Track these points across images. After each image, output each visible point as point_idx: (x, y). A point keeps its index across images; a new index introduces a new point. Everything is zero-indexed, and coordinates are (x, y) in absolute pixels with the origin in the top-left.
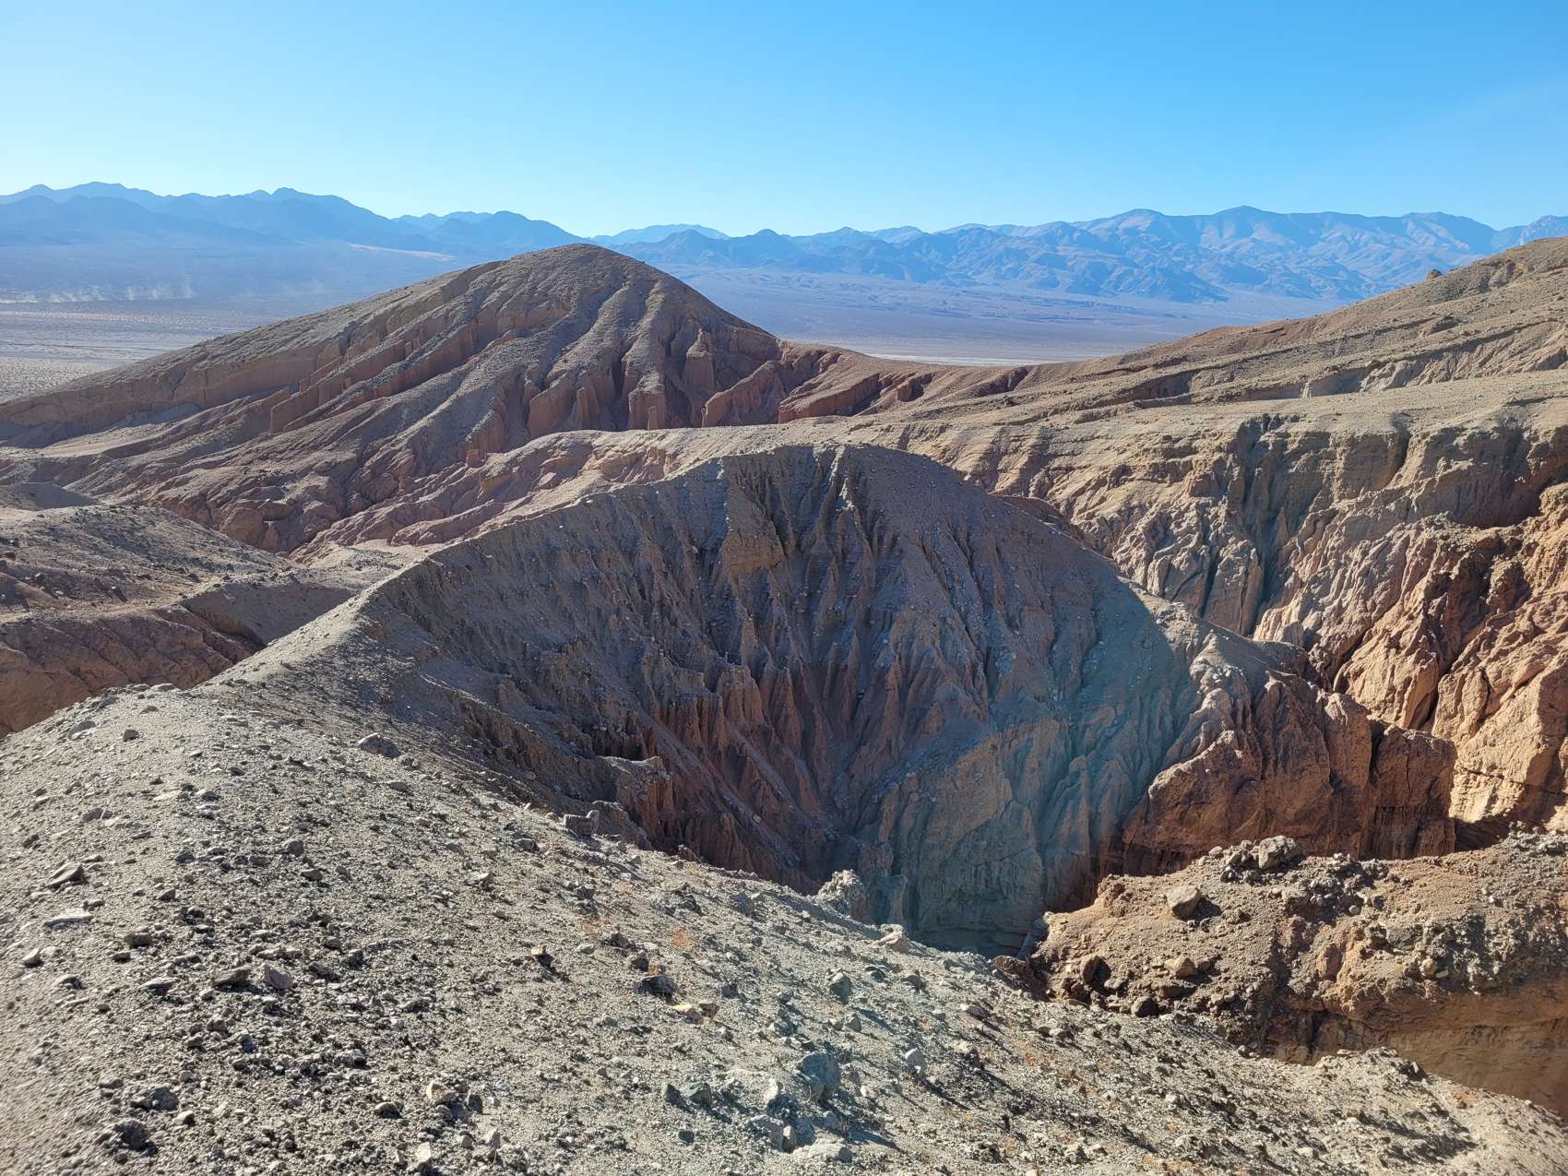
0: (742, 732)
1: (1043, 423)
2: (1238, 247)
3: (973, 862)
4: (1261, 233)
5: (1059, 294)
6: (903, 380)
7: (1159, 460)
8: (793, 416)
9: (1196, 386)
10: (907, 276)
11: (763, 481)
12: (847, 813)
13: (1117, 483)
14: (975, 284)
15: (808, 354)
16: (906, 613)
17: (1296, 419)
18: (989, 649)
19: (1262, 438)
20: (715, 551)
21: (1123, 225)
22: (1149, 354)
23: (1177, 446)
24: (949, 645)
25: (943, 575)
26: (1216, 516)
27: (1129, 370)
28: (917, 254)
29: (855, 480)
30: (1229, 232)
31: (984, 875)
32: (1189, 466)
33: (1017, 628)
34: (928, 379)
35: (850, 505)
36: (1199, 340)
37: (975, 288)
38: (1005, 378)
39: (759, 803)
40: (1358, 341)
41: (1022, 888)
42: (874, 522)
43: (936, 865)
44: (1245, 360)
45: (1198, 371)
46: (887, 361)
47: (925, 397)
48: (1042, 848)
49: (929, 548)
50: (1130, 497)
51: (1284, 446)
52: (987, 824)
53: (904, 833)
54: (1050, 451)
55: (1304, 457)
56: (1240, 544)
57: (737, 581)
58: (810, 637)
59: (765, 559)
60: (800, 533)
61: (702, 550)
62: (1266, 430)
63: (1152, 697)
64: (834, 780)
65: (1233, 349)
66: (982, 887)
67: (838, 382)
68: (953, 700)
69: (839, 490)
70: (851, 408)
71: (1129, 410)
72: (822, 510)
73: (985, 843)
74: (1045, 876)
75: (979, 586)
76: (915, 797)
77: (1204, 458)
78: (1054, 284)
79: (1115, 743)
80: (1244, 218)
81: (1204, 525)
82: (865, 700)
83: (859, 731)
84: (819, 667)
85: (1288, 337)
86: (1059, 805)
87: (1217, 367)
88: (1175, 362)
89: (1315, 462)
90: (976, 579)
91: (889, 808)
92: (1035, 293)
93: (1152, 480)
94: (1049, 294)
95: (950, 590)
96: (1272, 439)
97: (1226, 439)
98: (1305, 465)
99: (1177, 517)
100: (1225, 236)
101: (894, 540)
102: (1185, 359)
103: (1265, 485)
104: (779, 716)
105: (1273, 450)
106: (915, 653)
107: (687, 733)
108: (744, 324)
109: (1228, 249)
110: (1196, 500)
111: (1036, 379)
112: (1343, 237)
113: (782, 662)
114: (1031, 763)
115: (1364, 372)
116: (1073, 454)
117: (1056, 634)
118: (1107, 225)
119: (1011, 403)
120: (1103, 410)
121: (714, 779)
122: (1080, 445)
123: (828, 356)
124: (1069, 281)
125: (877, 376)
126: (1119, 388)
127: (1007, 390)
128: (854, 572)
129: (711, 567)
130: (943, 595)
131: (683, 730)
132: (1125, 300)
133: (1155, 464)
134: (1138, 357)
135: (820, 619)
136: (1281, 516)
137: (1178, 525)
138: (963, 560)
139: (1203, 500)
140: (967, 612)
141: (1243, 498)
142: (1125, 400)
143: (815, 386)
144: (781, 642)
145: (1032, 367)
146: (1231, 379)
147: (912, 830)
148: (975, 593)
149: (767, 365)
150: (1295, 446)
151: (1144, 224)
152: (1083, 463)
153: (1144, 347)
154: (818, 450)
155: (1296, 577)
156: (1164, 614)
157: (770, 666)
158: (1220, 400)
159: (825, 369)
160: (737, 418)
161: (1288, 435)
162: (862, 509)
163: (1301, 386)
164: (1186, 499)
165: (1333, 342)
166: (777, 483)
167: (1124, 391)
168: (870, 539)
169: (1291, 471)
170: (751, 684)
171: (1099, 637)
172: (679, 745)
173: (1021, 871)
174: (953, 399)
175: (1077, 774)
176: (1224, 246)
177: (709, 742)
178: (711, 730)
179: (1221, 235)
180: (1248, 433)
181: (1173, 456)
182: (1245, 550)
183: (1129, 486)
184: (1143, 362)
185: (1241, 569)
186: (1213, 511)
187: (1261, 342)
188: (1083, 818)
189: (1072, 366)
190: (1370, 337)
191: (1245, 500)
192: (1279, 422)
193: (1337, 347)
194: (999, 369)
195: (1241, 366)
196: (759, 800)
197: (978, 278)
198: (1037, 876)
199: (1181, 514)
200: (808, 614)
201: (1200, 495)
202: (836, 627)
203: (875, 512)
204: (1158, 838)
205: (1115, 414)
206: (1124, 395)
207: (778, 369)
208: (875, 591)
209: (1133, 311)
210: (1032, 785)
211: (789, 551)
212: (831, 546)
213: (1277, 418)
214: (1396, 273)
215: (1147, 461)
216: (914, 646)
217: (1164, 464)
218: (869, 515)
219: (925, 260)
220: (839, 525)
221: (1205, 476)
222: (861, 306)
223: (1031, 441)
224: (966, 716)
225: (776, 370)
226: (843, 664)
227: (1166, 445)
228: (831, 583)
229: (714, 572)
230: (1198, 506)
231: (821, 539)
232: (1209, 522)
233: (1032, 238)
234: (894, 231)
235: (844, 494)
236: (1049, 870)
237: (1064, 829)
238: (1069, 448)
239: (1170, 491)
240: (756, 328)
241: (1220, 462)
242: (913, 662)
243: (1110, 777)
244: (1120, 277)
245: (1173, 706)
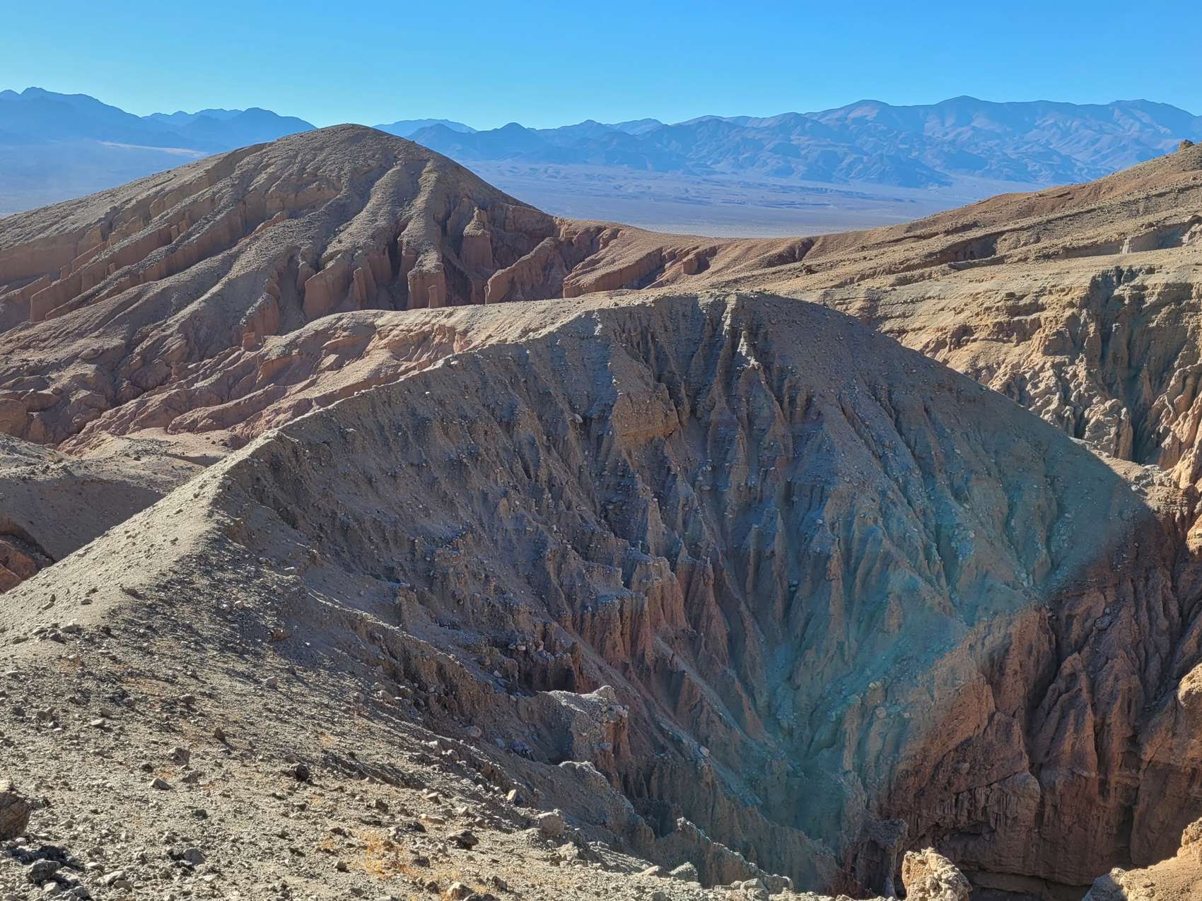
0: (664, 638)
1: (868, 283)
2: (959, 134)
3: (954, 789)
4: (980, 122)
5: (795, 181)
6: (687, 253)
7: (1003, 318)
8: (578, 291)
9: (1002, 248)
10: (649, 166)
12: (796, 735)
13: (959, 345)
14: (715, 173)
15: (587, 231)
16: (842, 487)
17: (1151, 271)
18: (938, 527)
19: (1116, 292)
20: (603, 419)
21: (852, 115)
22: (935, 222)
23: (1022, 303)
24: (894, 525)
25: (871, 441)
26: (1075, 375)
27: (920, 237)
28: (659, 145)
29: (753, 335)
30: (950, 121)
31: (966, 804)
32: (1037, 324)
33: (966, 500)
34: (713, 252)
35: (753, 361)
36: (984, 207)
37: (715, 177)
38: (792, 250)
39: (703, 729)
40: (1161, 200)
41: (1015, 819)
42: (781, 380)
43: (911, 796)
44: (1049, 221)
45: (1002, 233)
46: (668, 236)
47: (711, 270)
48: (1036, 769)
49: (849, 410)
50: (976, 358)
51: (1141, 299)
52: (968, 741)
53: (871, 758)
54: (880, 313)
55: (1164, 310)
56: (1108, 404)
57: (630, 454)
58: (721, 518)
59: (658, 429)
60: (695, 395)
61: (587, 420)
62: (1119, 283)
63: (1147, 579)
64: (773, 693)
65: (1022, 214)
66: (963, 818)
67: (623, 257)
68: (912, 590)
69: (735, 345)
70: (636, 283)
71: (944, 274)
72: (719, 370)
73: (967, 765)
74: (1042, 804)
75: (913, 453)
76: (881, 712)
77: (1054, 315)
78: (788, 172)
79: (1113, 634)
80: (964, 106)
81: (1063, 386)
82: (802, 593)
83: (799, 631)
84: (736, 555)
85: (1075, 201)
86: (1055, 715)
87: (1022, 229)
88: (966, 228)
89: (1176, 317)
90: (908, 446)
91: (851, 727)
92: (771, 180)
93: (997, 340)
94: (784, 181)
95: (881, 458)
96: (1127, 293)
97: (1077, 294)
98: (1167, 319)
99: (1032, 377)
100: (946, 125)
101: (809, 401)
102: (975, 225)
103: (1124, 341)
104: (699, 616)
105: (1130, 304)
106: (857, 535)
107: (608, 644)
108: (517, 203)
109: (950, 137)
110: (1049, 360)
111: (823, 250)
113: (695, 552)
114: (1012, 663)
115: (1184, 227)
116: (903, 316)
117: (1011, 507)
118: (836, 116)
119: (810, 271)
120: (917, 273)
121: (646, 701)
122: (911, 306)
123: (607, 232)
124: (802, 168)
125: (660, 250)
126: (926, 252)
127: (795, 261)
128: (767, 438)
129: (600, 439)
130: (876, 465)
131: (602, 640)
132: (857, 186)
133: (1000, 323)
134: (924, 225)
135: (730, 496)
136: (1144, 374)
137: (1035, 386)
138: (890, 423)
139: (1058, 359)
140: (906, 483)
141: (1100, 357)
142: (932, 264)
143: (598, 261)
144: (691, 526)
145: (818, 238)
146: (1038, 240)
147: (880, 753)
148: (912, 462)
149: (547, 242)
150: (1154, 298)
151: (871, 114)
152: (917, 325)
153: (927, 216)
155: (1174, 437)
156: (1138, 478)
157: (684, 555)
158: (1037, 259)
159: (606, 245)
161: (1145, 288)
162: (767, 368)
163: (1121, 243)
164: (1038, 359)
165: (1136, 202)
166: (661, 339)
167: (931, 254)
168: (781, 403)
169: (1152, 325)
170: (671, 580)
171: (1061, 509)
172: (598, 659)
173: (1014, 799)
174: (742, 270)
175: (1073, 676)
176: (946, 134)
177: (633, 655)
178: (634, 642)
179: (943, 124)
180: (1101, 287)
181: (1018, 314)
182: (1114, 410)
183: (972, 346)
184: (934, 229)
185: (1113, 430)
186: (1070, 370)
187: (1049, 206)
188: (1089, 731)
189: (858, 235)
190: (1173, 195)
191: (1103, 356)
192: (1133, 274)
193: (1141, 206)
194: (784, 240)
195: (1046, 228)
196: (703, 726)
197: (718, 167)
198: (1033, 805)
199: (1036, 374)
200: (716, 493)
201: (1055, 354)
202: (752, 504)
203: (781, 370)
204: (1190, 754)
205: (930, 276)
206: (932, 259)
207: (558, 246)
208: (795, 461)
209: (864, 197)
210: (1016, 691)
211: (684, 418)
212: (734, 411)
213: (1130, 270)
215: (990, 320)
216: (855, 526)
217: (1009, 323)
218: (775, 372)
219: (667, 150)
220: (741, 385)
221: (1058, 333)
222: (607, 196)
223: (858, 304)
224: (931, 609)
225: (556, 247)
226: (768, 553)
227: (1010, 303)
228: (741, 455)
229: (605, 445)
230: (1053, 366)
231: (721, 403)
232: (1068, 382)
233: (767, 128)
234: (635, 124)
235: (743, 348)
236: (1048, 797)
237: (1067, 746)
238: (899, 310)
239: (1018, 350)
240: (530, 207)
241: (1073, 319)
242: (855, 546)
243: (1117, 679)
244: (851, 165)
245: (1175, 588)
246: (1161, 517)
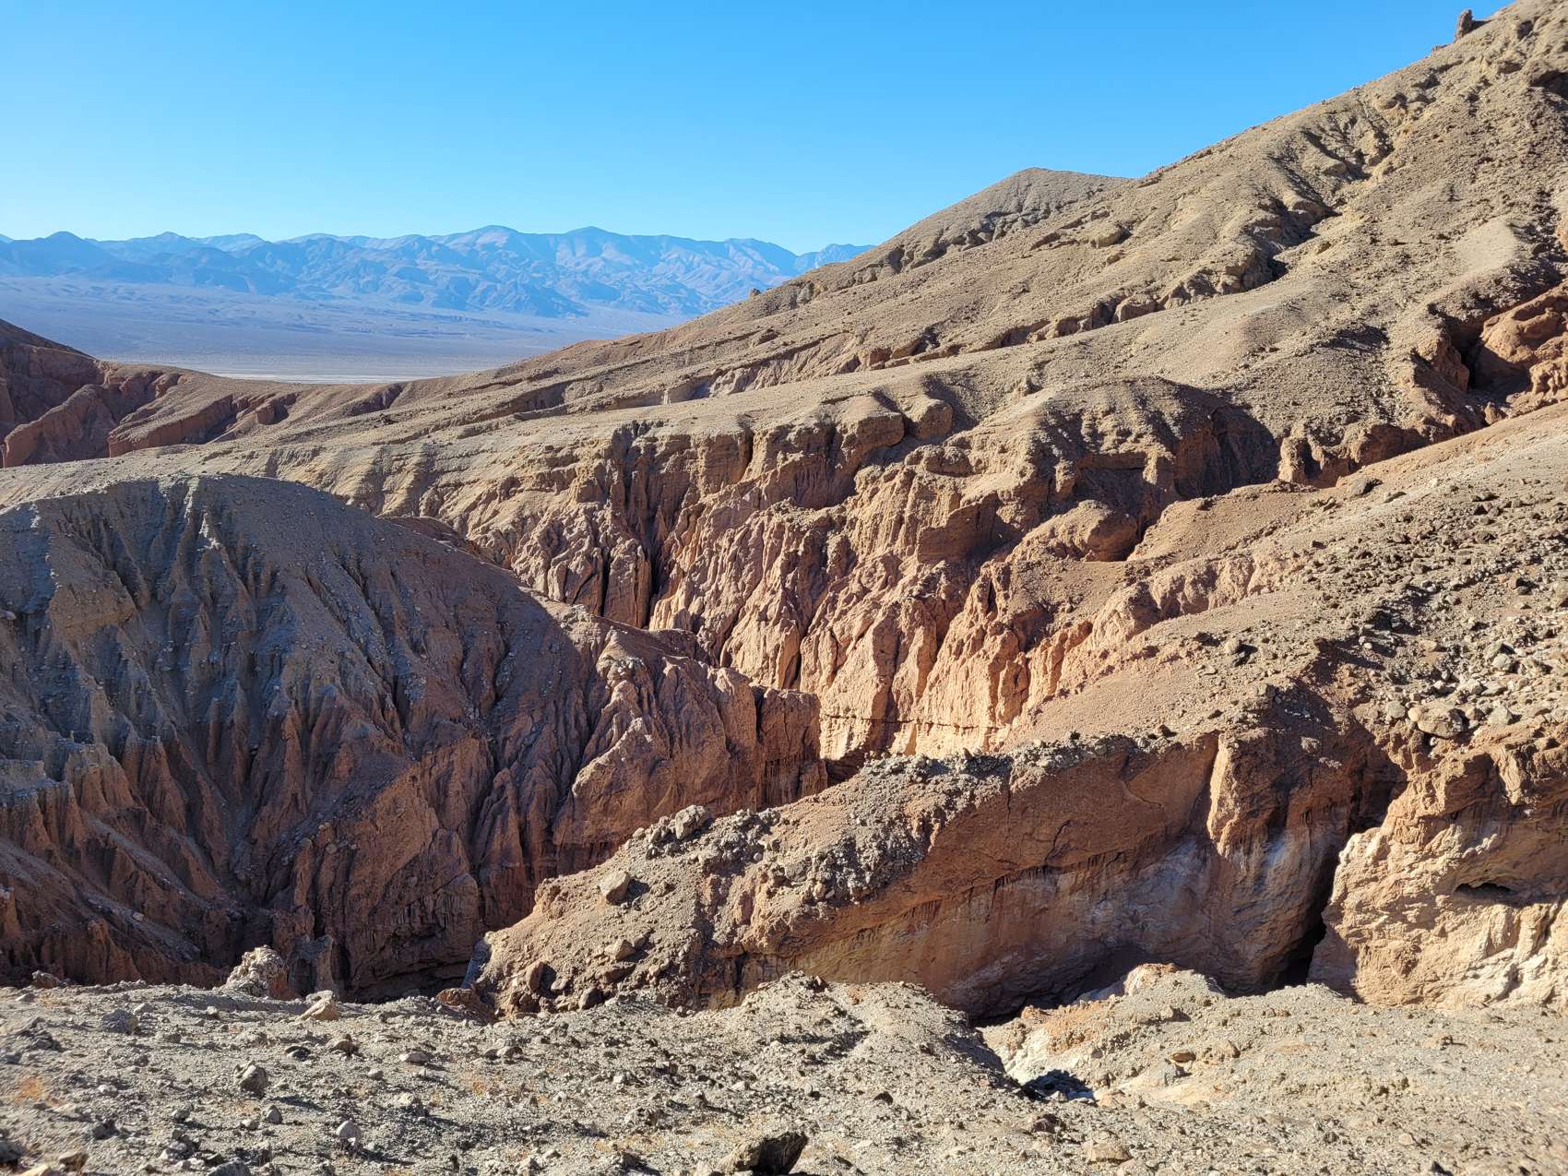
0: (105, 820)
1: (425, 440)
2: (590, 265)
3: (405, 901)
4: (609, 253)
5: (425, 308)
6: (262, 401)
7: (544, 470)
8: (128, 447)
9: (570, 397)
10: (251, 287)
11: (95, 523)
12: (253, 883)
13: (508, 496)
14: (334, 297)
15: (139, 376)
16: (297, 654)
17: (660, 424)
18: (396, 678)
19: (634, 444)
20: (40, 613)
21: (480, 241)
22: (522, 367)
23: (559, 455)
24: (351, 681)
25: (335, 607)
26: (603, 519)
27: (505, 384)
28: (260, 265)
29: (217, 514)
30: (581, 251)
31: (418, 912)
32: (573, 474)
33: (423, 651)
34: (292, 399)
35: (214, 543)
36: (567, 354)
37: (333, 302)
38: (378, 395)
39: (139, 897)
40: (703, 352)
41: (460, 915)
42: (246, 558)
43: (364, 916)
44: (610, 372)
45: (569, 383)
46: (240, 381)
47: (289, 419)
48: (475, 871)
49: (315, 580)
50: (522, 508)
51: (653, 449)
52: (416, 859)
53: (323, 891)
54: (437, 467)
55: (672, 458)
56: (628, 542)
57: (75, 646)
58: (182, 696)
59: (110, 615)
60: (155, 579)
61: (21, 616)
62: (636, 436)
63: (565, 699)
64: (233, 851)
65: (598, 362)
66: (417, 925)
67: (191, 406)
68: (363, 738)
69: (198, 527)
70: (201, 435)
71: (509, 423)
72: (180, 551)
73: (415, 879)
74: (482, 897)
75: (377, 614)
76: (332, 849)
77: (586, 465)
78: (417, 298)
79: (536, 748)
80: (593, 238)
81: (593, 529)
82: (260, 756)
83: (257, 790)
84: (198, 730)
85: (644, 349)
86: (488, 822)
87: (587, 379)
88: (547, 375)
89: (680, 464)
90: (374, 608)
91: (303, 868)
92: (400, 307)
93: (541, 490)
94: (413, 308)
95: (346, 622)
96: (642, 445)
97: (603, 446)
98: (674, 466)
99: (568, 523)
100: (578, 254)
101: (274, 575)
102: (556, 371)
103: (642, 486)
104: (153, 793)
105: (645, 454)
106: (313, 695)
107: (29, 836)
109: (583, 267)
110: (583, 506)
111: (412, 396)
112: (679, 258)
113: (148, 730)
114: (455, 786)
115: (711, 379)
116: (460, 469)
117: (465, 652)
118: (464, 240)
119: (389, 421)
120: (485, 424)
121: (74, 882)
122: (466, 459)
123: (164, 378)
124: (434, 295)
125: (230, 398)
126: (498, 402)
127: (382, 408)
128: (230, 613)
129: (37, 633)
130: (338, 628)
131: (22, 833)
132: (493, 314)
133: (542, 474)
134: (512, 370)
135: (191, 673)
136: (659, 515)
137: (570, 531)
138: (356, 589)
139: (590, 505)
140: (367, 643)
141: (625, 501)
142: (504, 413)
143: (153, 412)
144: (145, 708)
145: (406, 384)
146: (601, 390)
147: (333, 884)
148: (373, 621)
149: (85, 390)
150: (663, 448)
151: (502, 240)
152: (472, 478)
153: (517, 361)
154: (165, 484)
155: (679, 568)
156: (566, 617)
157: (133, 737)
158: (593, 410)
159: (163, 392)
160: (51, 453)
161: (656, 440)
162: (230, 548)
163: (661, 393)
164: (574, 506)
165: (682, 354)
166: (116, 526)
167: (503, 404)
168: (245, 580)
169: (663, 471)
170: (111, 763)
171: (508, 649)
172: (18, 852)
173: (457, 898)
175: (503, 788)
176: (578, 264)
177: (62, 841)
178: (61, 827)
179: (574, 254)
180: (622, 438)
181: (557, 465)
182: (632, 548)
183: (519, 496)
184: (518, 375)
185: (631, 566)
186: (599, 514)
187: (622, 354)
188: (513, 829)
189: (447, 381)
190: (711, 348)
191: (627, 500)
192: (647, 428)
193: (687, 357)
194: (370, 386)
195: (607, 377)
196: (138, 893)
197: (335, 291)
198: (474, 899)
199: (571, 520)
200: (177, 672)
201: (587, 500)
202: (214, 680)
203: (246, 548)
204: (586, 833)
205: (497, 427)
206: (503, 409)
207: (101, 394)
208: (258, 633)
209: (502, 326)
210: (458, 808)
211: (143, 603)
212: (196, 591)
213: (644, 424)
214: (725, 291)
215: (533, 472)
216: (311, 688)
217: (549, 474)
218: (240, 551)
219: (272, 270)
220: (202, 567)
221: (589, 482)
222: (201, 321)
223: (415, 459)
224: (379, 751)
225: (98, 396)
226: (228, 722)
227: (549, 455)
228: (202, 633)
229: (42, 638)
230: (586, 512)
231: (182, 585)
232: (598, 525)
233: (388, 250)
234: (229, 239)
235: (205, 531)
236: (485, 890)
237: (496, 846)
238: (455, 464)
239: (558, 499)
241: (600, 468)
242: (312, 705)
243: (535, 784)
244: (484, 292)
245: (585, 703)
246: (579, 647)
